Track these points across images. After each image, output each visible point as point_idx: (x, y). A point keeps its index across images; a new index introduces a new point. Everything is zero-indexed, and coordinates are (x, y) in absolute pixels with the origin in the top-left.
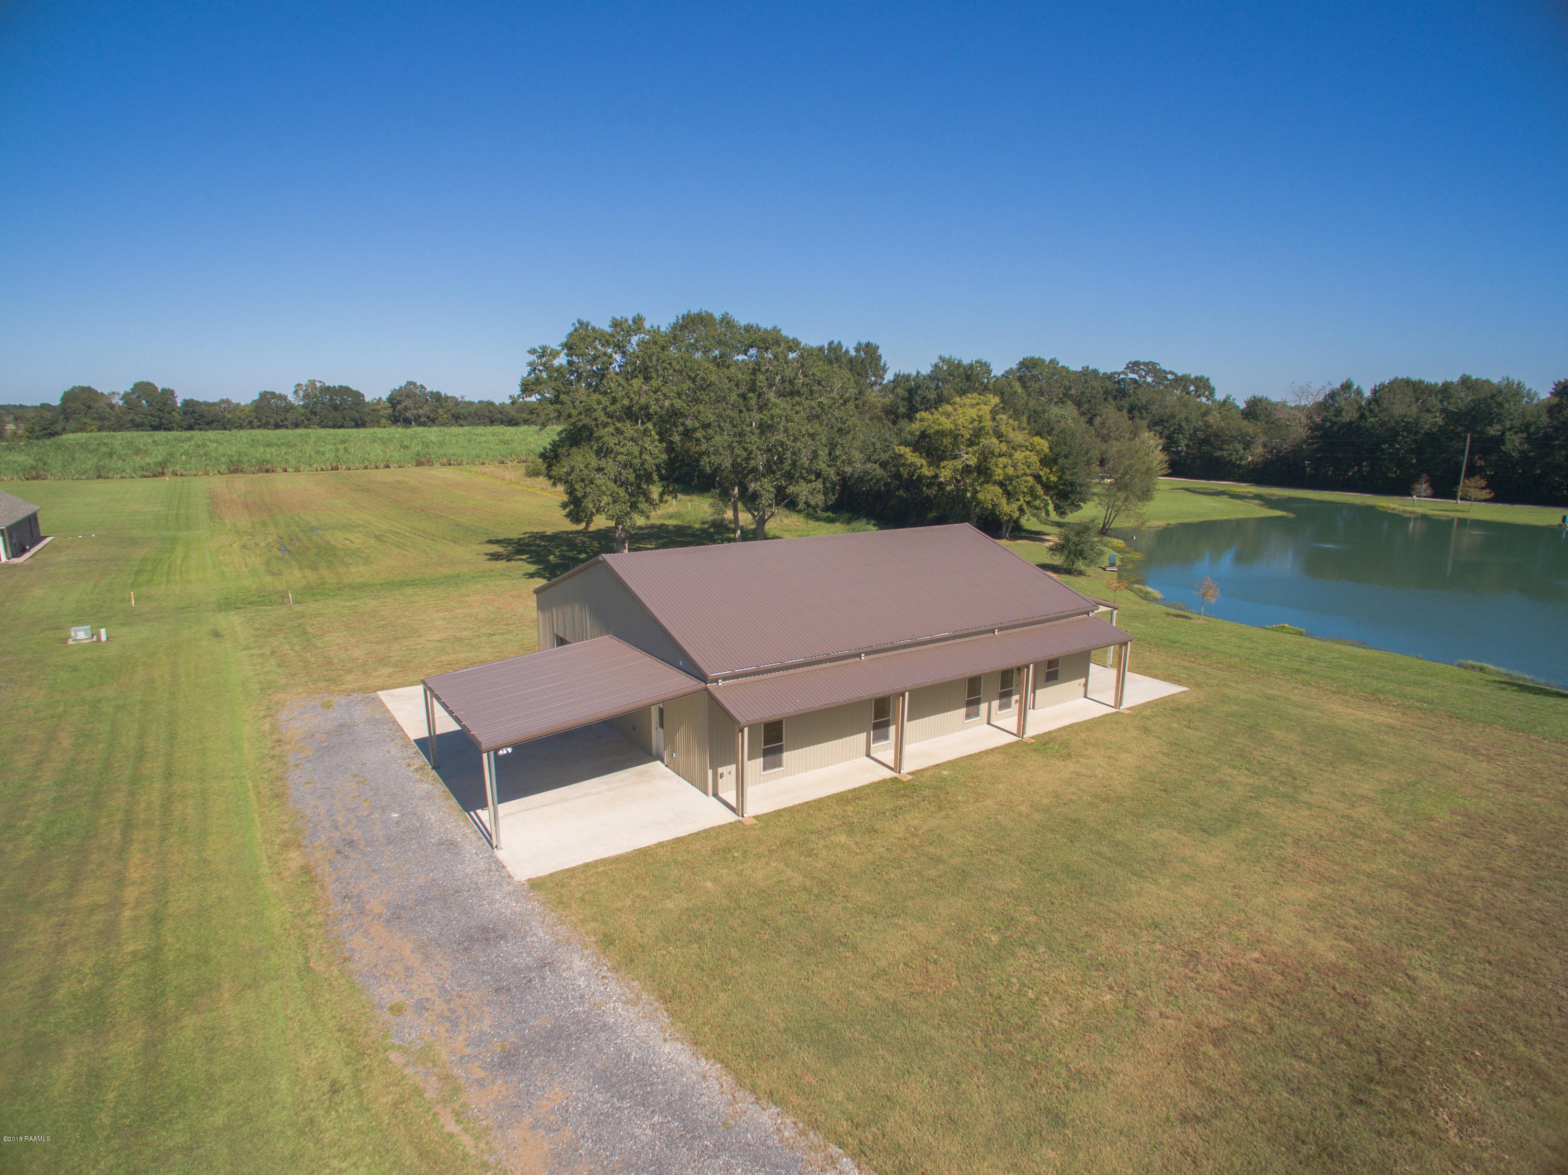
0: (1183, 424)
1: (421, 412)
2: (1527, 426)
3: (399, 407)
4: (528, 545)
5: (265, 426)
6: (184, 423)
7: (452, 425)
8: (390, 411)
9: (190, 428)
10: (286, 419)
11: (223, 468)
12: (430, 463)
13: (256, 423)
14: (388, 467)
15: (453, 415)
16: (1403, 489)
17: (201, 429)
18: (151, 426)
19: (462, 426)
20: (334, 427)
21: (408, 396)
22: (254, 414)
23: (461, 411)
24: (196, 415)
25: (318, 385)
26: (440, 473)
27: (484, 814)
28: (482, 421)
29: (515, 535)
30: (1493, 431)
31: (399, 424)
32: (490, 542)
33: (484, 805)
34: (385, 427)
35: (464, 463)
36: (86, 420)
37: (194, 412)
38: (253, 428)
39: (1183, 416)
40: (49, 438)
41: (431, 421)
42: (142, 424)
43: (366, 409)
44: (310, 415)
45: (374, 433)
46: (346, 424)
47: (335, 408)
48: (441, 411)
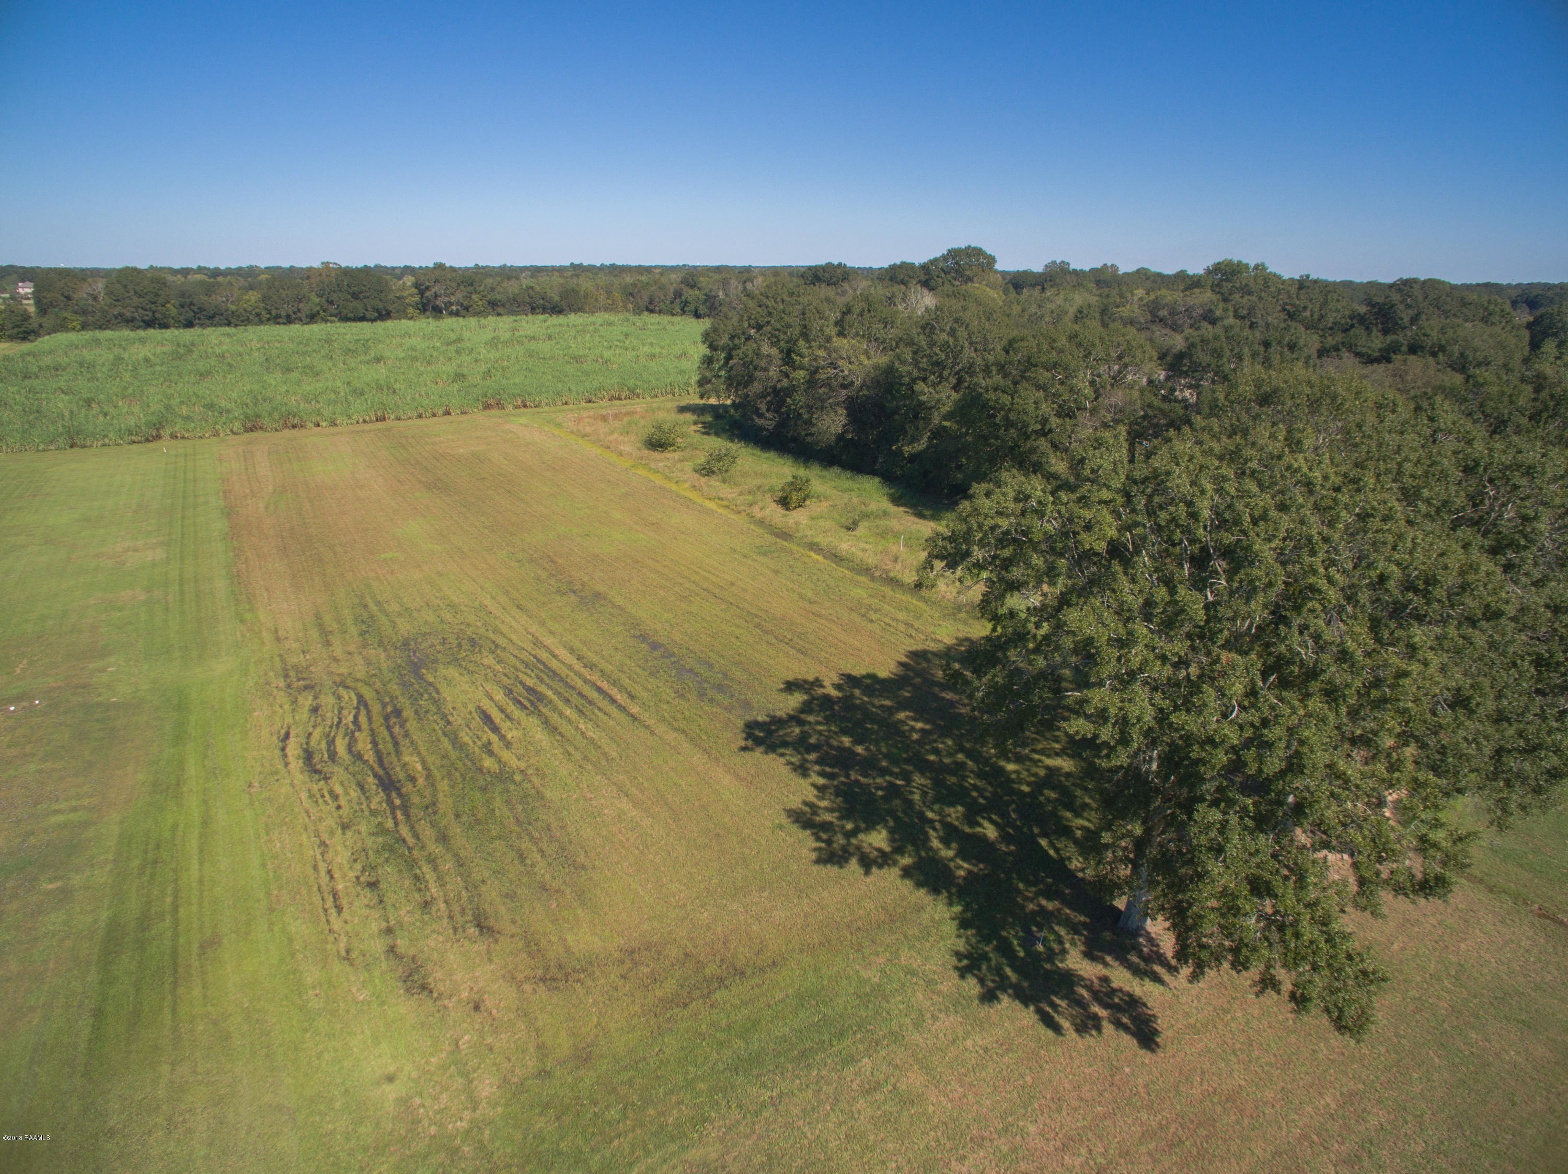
1: (453, 299)
3: (428, 294)
5: (276, 319)
6: (182, 318)
7: (489, 314)
8: (418, 299)
9: (189, 325)
10: (299, 311)
12: (500, 405)
13: (265, 315)
14: (448, 413)
15: (489, 303)
17: (201, 326)
18: (144, 321)
19: (499, 315)
20: (356, 319)
22: (262, 305)
23: (499, 297)
24: (195, 308)
25: (333, 268)
26: (521, 427)
28: (522, 308)
31: (428, 313)
34: (411, 318)
35: (543, 404)
36: (65, 314)
37: (192, 304)
38: (261, 322)
40: (24, 339)
41: (464, 310)
42: (133, 320)
43: (391, 297)
44: (326, 305)
45: (407, 334)
46: (368, 316)
47: (355, 296)
48: (475, 297)
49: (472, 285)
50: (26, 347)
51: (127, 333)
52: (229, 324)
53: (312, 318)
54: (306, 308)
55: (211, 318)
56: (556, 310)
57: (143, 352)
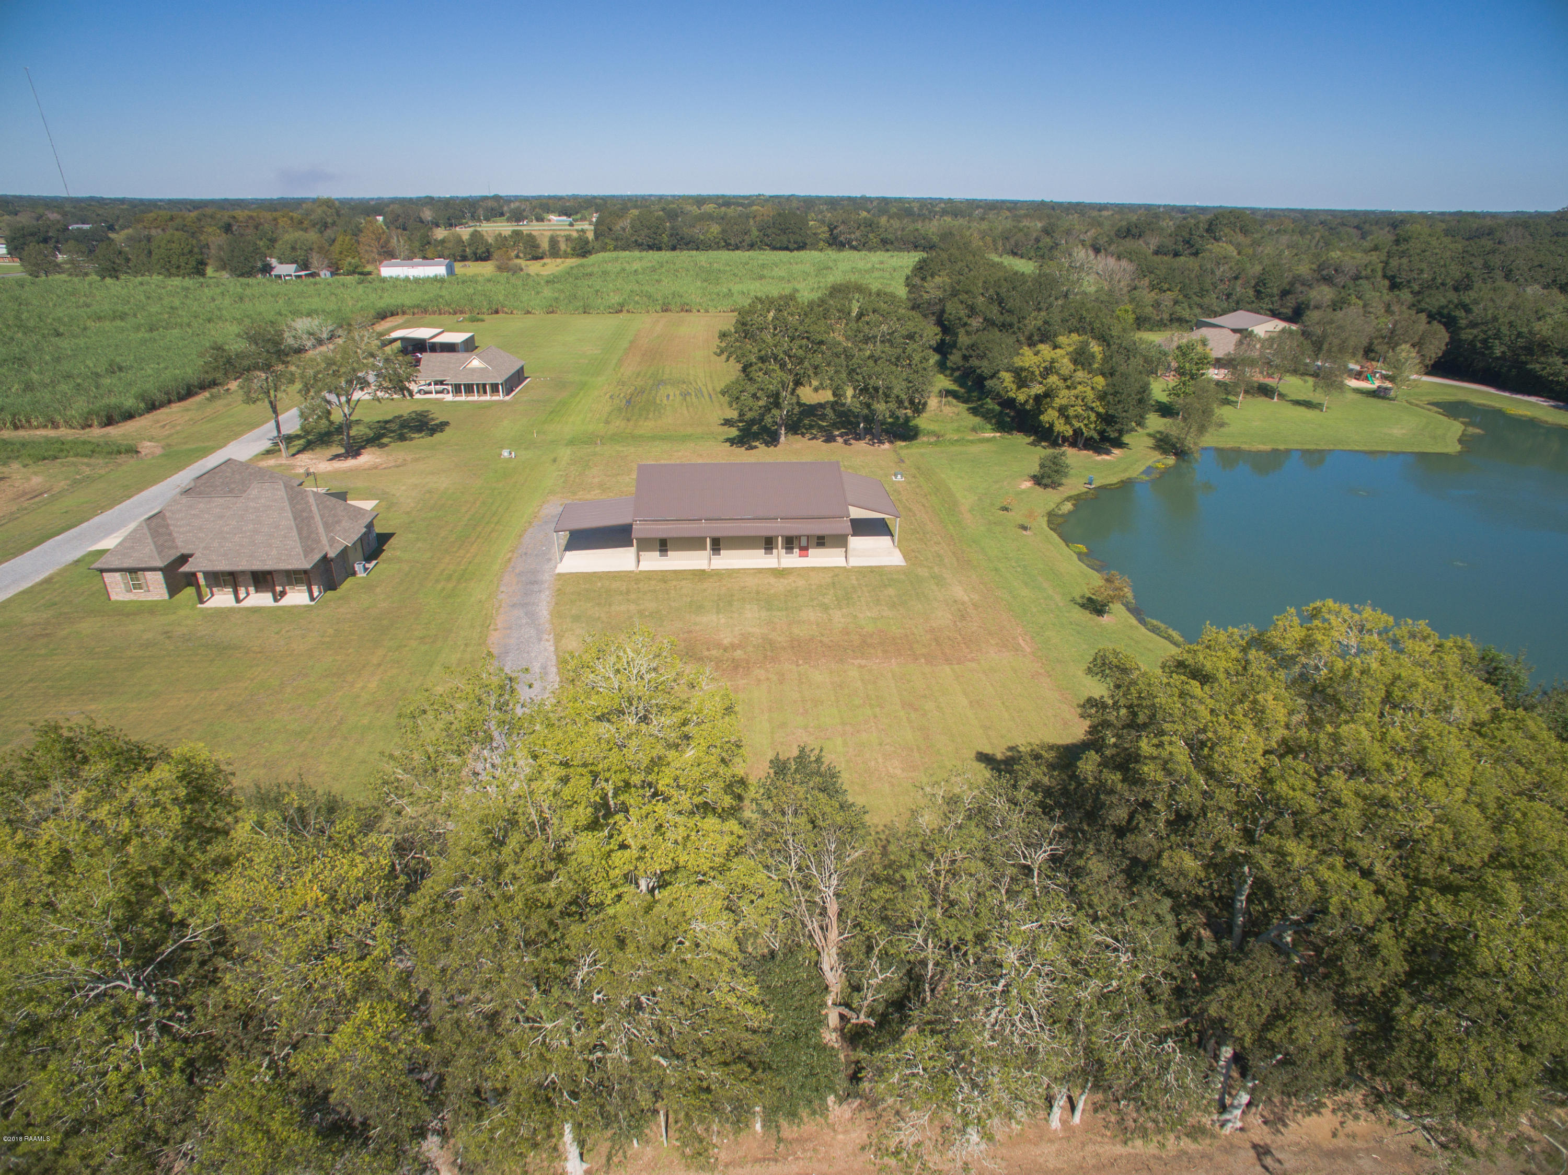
1: (853, 236)
3: (835, 231)
5: (728, 246)
7: (878, 249)
8: (828, 234)
9: (674, 248)
10: (744, 241)
11: (658, 308)
13: (722, 243)
15: (882, 240)
17: (680, 250)
19: (888, 250)
20: (780, 249)
21: (843, 222)
23: (889, 237)
24: (678, 237)
31: (835, 247)
34: (821, 250)
36: (607, 241)
37: (677, 234)
38: (718, 248)
40: (584, 256)
41: (862, 246)
42: (642, 244)
43: (809, 233)
44: (762, 238)
46: (790, 246)
48: (871, 236)
49: (869, 226)
50: (584, 261)
51: (637, 253)
52: (697, 249)
53: (752, 246)
54: (749, 239)
55: (687, 244)
57: (636, 266)
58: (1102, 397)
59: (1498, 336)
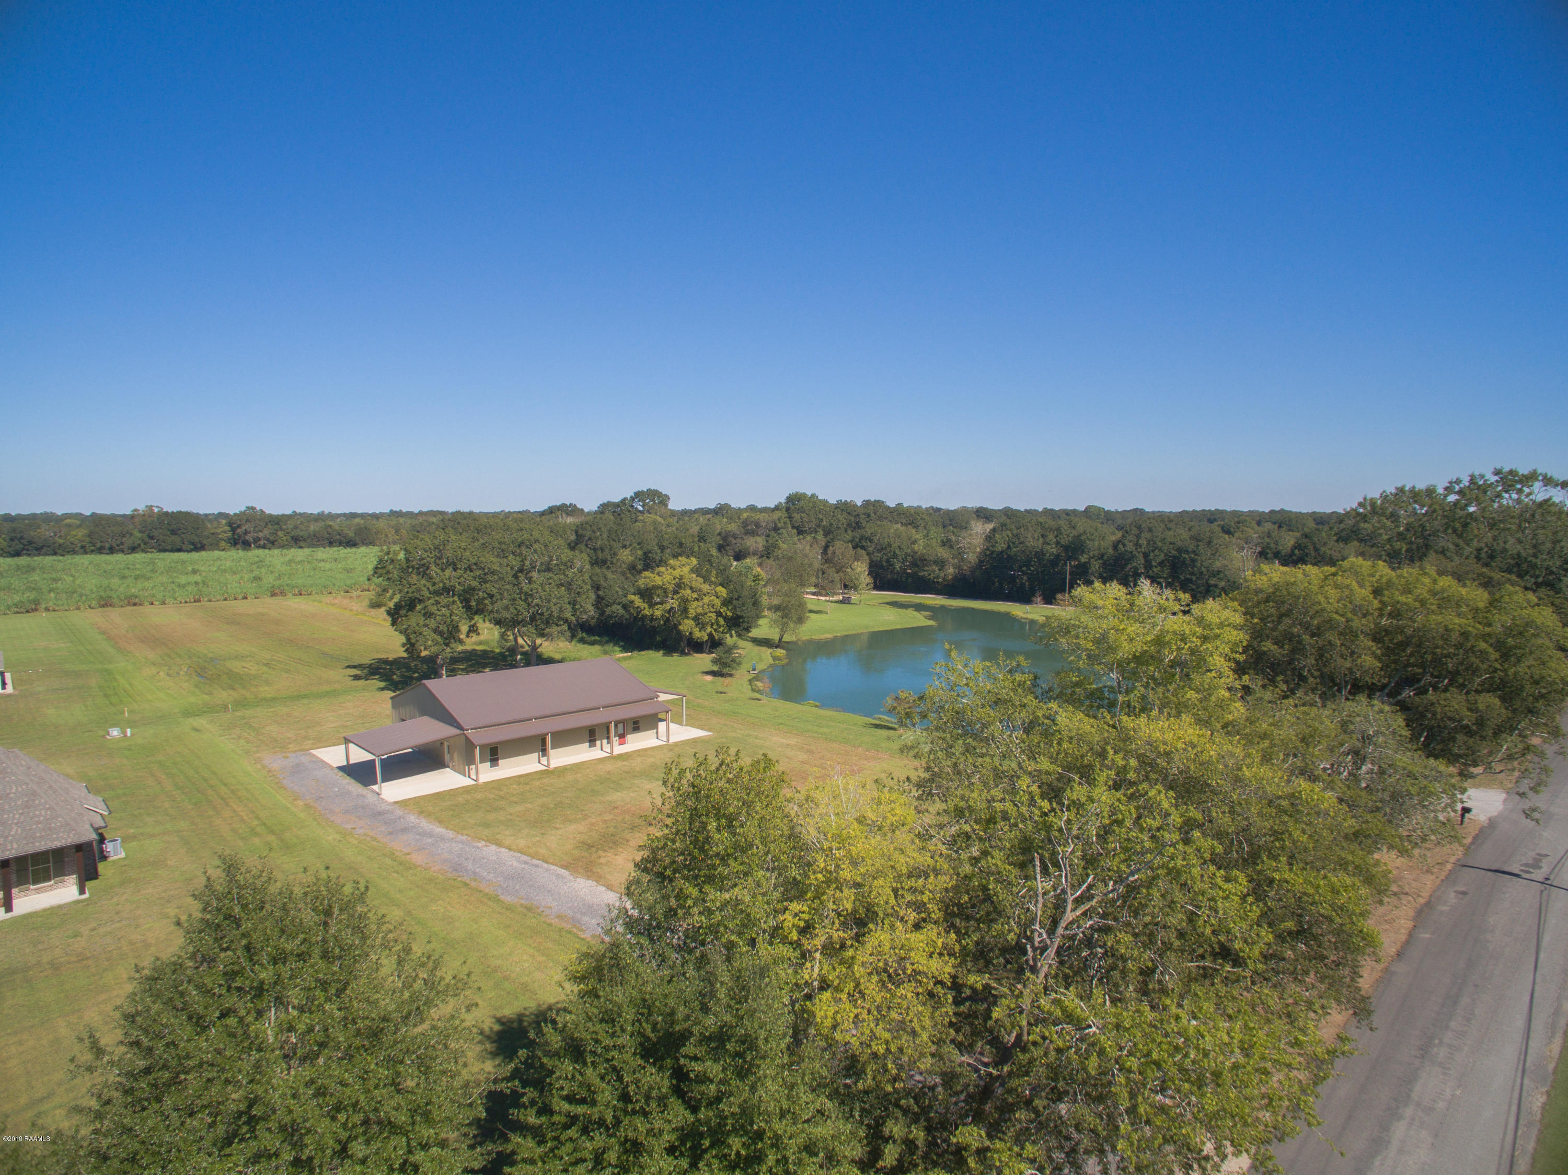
0: (897, 552)
1: (261, 535)
2: (1102, 555)
3: (239, 531)
4: (378, 668)
5: (100, 551)
6: (10, 549)
7: (292, 546)
8: (230, 534)
9: (17, 554)
10: (122, 543)
11: (94, 603)
12: (283, 594)
13: (90, 547)
14: (245, 598)
15: (292, 538)
16: (1025, 598)
17: (29, 555)
19: (301, 547)
20: (172, 551)
21: (248, 520)
22: (88, 539)
23: (301, 533)
24: (25, 542)
25: (156, 510)
26: (294, 603)
27: (375, 787)
28: (321, 542)
29: (366, 661)
30: (1084, 559)
31: (238, 546)
32: (349, 667)
33: (375, 783)
34: (223, 549)
35: (314, 592)
37: (22, 538)
38: (86, 553)
39: (896, 545)
41: (271, 543)
43: (206, 533)
44: (147, 540)
45: (219, 559)
46: (184, 547)
47: (174, 532)
48: (280, 534)
49: (278, 524)
52: (55, 554)
53: (133, 549)
54: (128, 541)
55: (37, 549)
56: (351, 543)
58: (726, 603)
59: (895, 556)
